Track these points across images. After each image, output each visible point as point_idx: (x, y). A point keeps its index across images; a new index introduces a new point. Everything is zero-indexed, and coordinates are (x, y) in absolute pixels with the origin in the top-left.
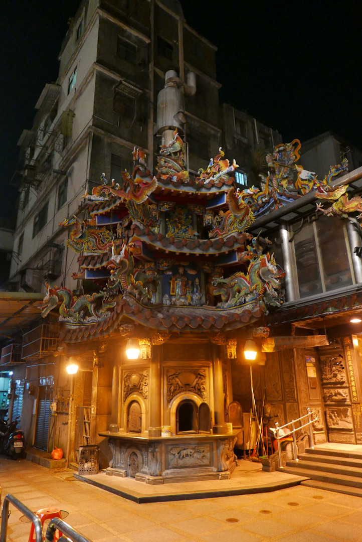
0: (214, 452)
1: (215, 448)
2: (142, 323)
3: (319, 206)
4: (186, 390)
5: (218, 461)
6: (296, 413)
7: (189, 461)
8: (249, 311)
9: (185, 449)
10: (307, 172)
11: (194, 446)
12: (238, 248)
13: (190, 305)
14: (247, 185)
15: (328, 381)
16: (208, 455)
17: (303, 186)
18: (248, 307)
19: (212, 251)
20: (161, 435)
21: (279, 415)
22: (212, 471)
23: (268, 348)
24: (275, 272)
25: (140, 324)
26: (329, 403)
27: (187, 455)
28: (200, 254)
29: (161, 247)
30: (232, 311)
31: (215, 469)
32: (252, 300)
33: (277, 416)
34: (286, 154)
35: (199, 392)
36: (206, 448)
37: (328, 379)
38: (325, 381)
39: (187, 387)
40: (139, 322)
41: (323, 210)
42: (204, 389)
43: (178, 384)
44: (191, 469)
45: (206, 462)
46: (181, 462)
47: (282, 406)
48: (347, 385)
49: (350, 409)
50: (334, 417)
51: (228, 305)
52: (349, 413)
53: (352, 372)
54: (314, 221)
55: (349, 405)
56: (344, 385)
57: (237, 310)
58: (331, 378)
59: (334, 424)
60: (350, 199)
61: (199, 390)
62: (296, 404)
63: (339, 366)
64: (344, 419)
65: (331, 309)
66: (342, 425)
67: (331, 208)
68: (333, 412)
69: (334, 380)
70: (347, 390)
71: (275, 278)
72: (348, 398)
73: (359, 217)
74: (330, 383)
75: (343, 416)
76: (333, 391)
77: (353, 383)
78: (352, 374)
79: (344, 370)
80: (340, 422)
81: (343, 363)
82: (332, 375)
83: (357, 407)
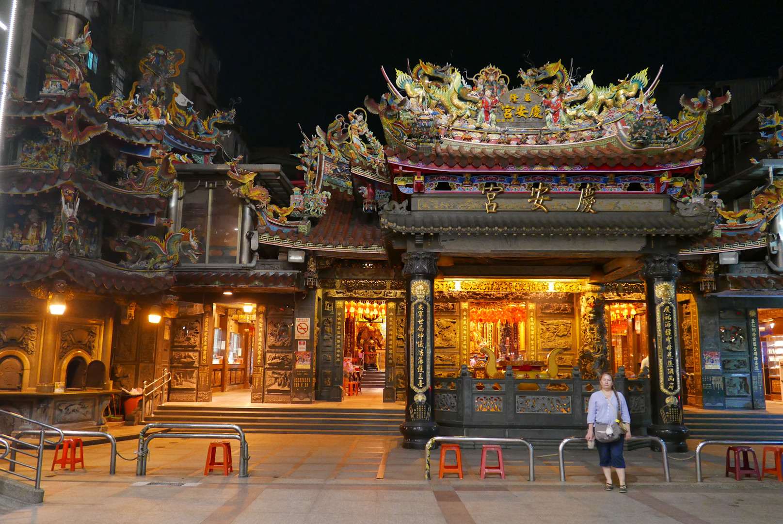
0: (97, 407)
1: (97, 404)
2: (75, 280)
3: (228, 183)
4: (77, 348)
5: (99, 416)
6: (150, 374)
7: (74, 416)
8: (159, 278)
9: (72, 405)
10: (185, 98)
11: (79, 402)
12: (158, 213)
13: (87, 256)
15: (180, 344)
16: (90, 410)
17: (178, 115)
18: (161, 274)
19: (135, 211)
20: (54, 391)
22: (92, 425)
23: (170, 314)
24: (196, 248)
25: (74, 281)
26: (175, 364)
27: (73, 411)
28: (124, 212)
29: (92, 198)
30: (141, 274)
31: (95, 423)
32: (166, 268)
34: (165, 63)
35: (89, 349)
36: (89, 404)
37: (179, 342)
38: (176, 344)
39: (79, 344)
40: (74, 279)
41: (231, 189)
42: (93, 346)
43: (71, 340)
44: (75, 424)
45: (89, 416)
46: (68, 417)
47: (134, 366)
48: (199, 349)
49: (196, 371)
50: (178, 378)
51: (135, 266)
52: (194, 375)
53: (206, 338)
54: (211, 188)
55: (196, 367)
56: (195, 349)
57: (147, 274)
58: (183, 342)
59: (177, 385)
60: (254, 186)
61: (90, 347)
62: (151, 365)
63: (194, 331)
64: (189, 380)
65: (217, 283)
66: (186, 385)
67: (237, 189)
68: (179, 374)
69: (186, 343)
70: (197, 354)
71: (195, 254)
72: (197, 360)
73: (259, 206)
74: (181, 346)
75: (188, 377)
76: (183, 354)
77: (205, 348)
78: (205, 340)
79: (198, 335)
80: (184, 383)
81: (198, 329)
82: (185, 338)
83: (204, 369)
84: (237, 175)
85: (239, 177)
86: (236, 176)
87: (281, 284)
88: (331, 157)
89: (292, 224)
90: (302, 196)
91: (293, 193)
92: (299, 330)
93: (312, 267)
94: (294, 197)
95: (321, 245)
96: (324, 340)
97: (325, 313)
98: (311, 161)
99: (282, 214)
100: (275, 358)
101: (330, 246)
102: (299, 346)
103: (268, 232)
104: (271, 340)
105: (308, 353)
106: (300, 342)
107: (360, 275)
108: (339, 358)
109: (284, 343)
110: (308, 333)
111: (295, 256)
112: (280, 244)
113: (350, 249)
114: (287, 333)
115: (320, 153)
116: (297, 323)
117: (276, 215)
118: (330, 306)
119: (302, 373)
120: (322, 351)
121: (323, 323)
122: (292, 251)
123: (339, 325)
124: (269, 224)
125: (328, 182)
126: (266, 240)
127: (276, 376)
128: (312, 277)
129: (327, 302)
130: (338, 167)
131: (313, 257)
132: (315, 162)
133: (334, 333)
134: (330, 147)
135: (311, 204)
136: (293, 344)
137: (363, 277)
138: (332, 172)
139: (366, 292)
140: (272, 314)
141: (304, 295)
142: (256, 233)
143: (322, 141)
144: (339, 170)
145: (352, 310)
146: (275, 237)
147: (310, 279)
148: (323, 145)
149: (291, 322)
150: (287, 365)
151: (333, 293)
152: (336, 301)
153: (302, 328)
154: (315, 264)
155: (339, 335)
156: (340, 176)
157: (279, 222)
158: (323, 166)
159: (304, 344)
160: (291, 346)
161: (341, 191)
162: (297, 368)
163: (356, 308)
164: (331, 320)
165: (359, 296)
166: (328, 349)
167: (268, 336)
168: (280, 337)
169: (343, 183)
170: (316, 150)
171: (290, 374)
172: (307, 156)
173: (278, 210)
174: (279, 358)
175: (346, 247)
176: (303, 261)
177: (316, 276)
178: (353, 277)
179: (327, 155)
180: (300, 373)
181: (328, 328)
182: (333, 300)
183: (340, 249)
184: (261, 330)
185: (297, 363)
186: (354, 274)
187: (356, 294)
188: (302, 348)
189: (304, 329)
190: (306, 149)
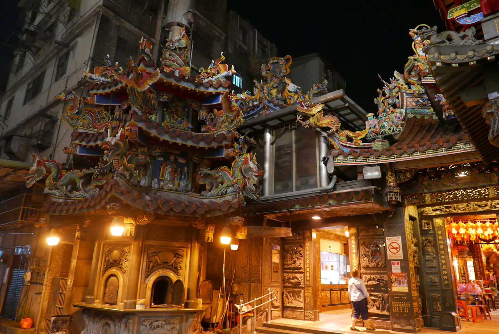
0: (183, 324)
1: (184, 321)
2: (129, 203)
3: (299, 118)
4: (163, 268)
5: (186, 332)
6: (259, 293)
7: (159, 332)
8: (228, 202)
9: (156, 321)
10: (294, 85)
11: (165, 318)
12: (225, 145)
14: (241, 88)
15: (289, 267)
16: (177, 327)
17: (289, 97)
18: (229, 198)
20: (135, 308)
21: (244, 293)
23: (241, 235)
24: (255, 170)
25: (127, 204)
26: (287, 285)
27: (158, 327)
28: (191, 146)
29: (156, 135)
30: (214, 200)
32: (233, 192)
33: (243, 294)
34: (279, 67)
35: (176, 270)
36: (176, 321)
37: (288, 265)
38: (286, 267)
39: (165, 265)
40: (126, 202)
41: (301, 122)
42: (181, 267)
43: (156, 261)
46: (152, 333)
47: (248, 285)
48: (303, 271)
49: (303, 291)
50: (289, 297)
51: (211, 194)
52: (302, 294)
53: (308, 260)
54: (293, 129)
55: (302, 288)
56: (301, 271)
57: (218, 199)
58: (291, 264)
59: (289, 303)
60: (324, 116)
61: (176, 268)
62: (259, 285)
63: (299, 254)
64: (297, 299)
65: (297, 206)
66: (295, 303)
67: (308, 121)
68: (289, 293)
69: (293, 266)
70: (302, 275)
71: (254, 175)
72: (302, 281)
73: (329, 132)
74: (290, 269)
75: (296, 297)
76: (291, 275)
77: (308, 270)
78: (308, 262)
79: (302, 258)
80: (293, 301)
81: (302, 252)
82: (292, 261)
83: (308, 289)
84: (306, 108)
85: (308, 110)
86: (305, 110)
87: (354, 200)
88: (412, 92)
89: (367, 145)
90: (376, 119)
91: (367, 119)
92: (391, 250)
93: (391, 181)
94: (369, 122)
95: (395, 156)
96: (427, 261)
97: (424, 233)
98: (393, 101)
99: (356, 137)
100: (370, 280)
101: (406, 155)
102: (393, 267)
103: (341, 154)
104: (365, 261)
105: (404, 275)
106: (393, 263)
107: (452, 185)
108: (447, 280)
109: (378, 264)
110: (401, 252)
111: (371, 171)
112: (354, 163)
113: (430, 154)
114: (380, 254)
115: (400, 92)
116: (388, 242)
117: (350, 139)
118: (428, 224)
119: (399, 297)
120: (427, 273)
121: (423, 243)
122: (368, 168)
123: (441, 244)
124: (342, 147)
125: (412, 114)
126: (341, 162)
127: (374, 298)
128: (392, 192)
129: (423, 221)
130: (419, 99)
131: (391, 171)
132: (397, 100)
133: (437, 253)
134: (409, 84)
135: (386, 124)
136: (387, 265)
137: (456, 187)
138: (415, 104)
139: (468, 206)
140: (363, 236)
141: (390, 213)
142: (331, 157)
143: (401, 81)
144: (421, 101)
145: (462, 231)
146: (348, 158)
147: (391, 194)
148: (402, 85)
149: (382, 242)
150: (383, 287)
151: (429, 211)
152: (434, 219)
153: (393, 248)
154: (393, 178)
155: (442, 255)
156: (423, 105)
157: (353, 145)
158: (405, 101)
159: (398, 264)
160: (385, 267)
161: (426, 118)
162: (393, 290)
163: (467, 229)
164: (431, 239)
165: (460, 212)
166: (432, 270)
167: (361, 257)
168: (373, 258)
169: (427, 111)
170: (396, 90)
171: (388, 296)
172: (389, 98)
173: (350, 134)
174: (374, 279)
175: (424, 152)
176: (380, 176)
177: (397, 190)
178: (445, 188)
179: (407, 92)
180: (397, 296)
181: (429, 248)
182: (431, 218)
183: (418, 156)
184: (354, 251)
185: (393, 285)
186: (445, 186)
187: (455, 209)
188: (396, 269)
189: (396, 248)
190: (387, 92)
